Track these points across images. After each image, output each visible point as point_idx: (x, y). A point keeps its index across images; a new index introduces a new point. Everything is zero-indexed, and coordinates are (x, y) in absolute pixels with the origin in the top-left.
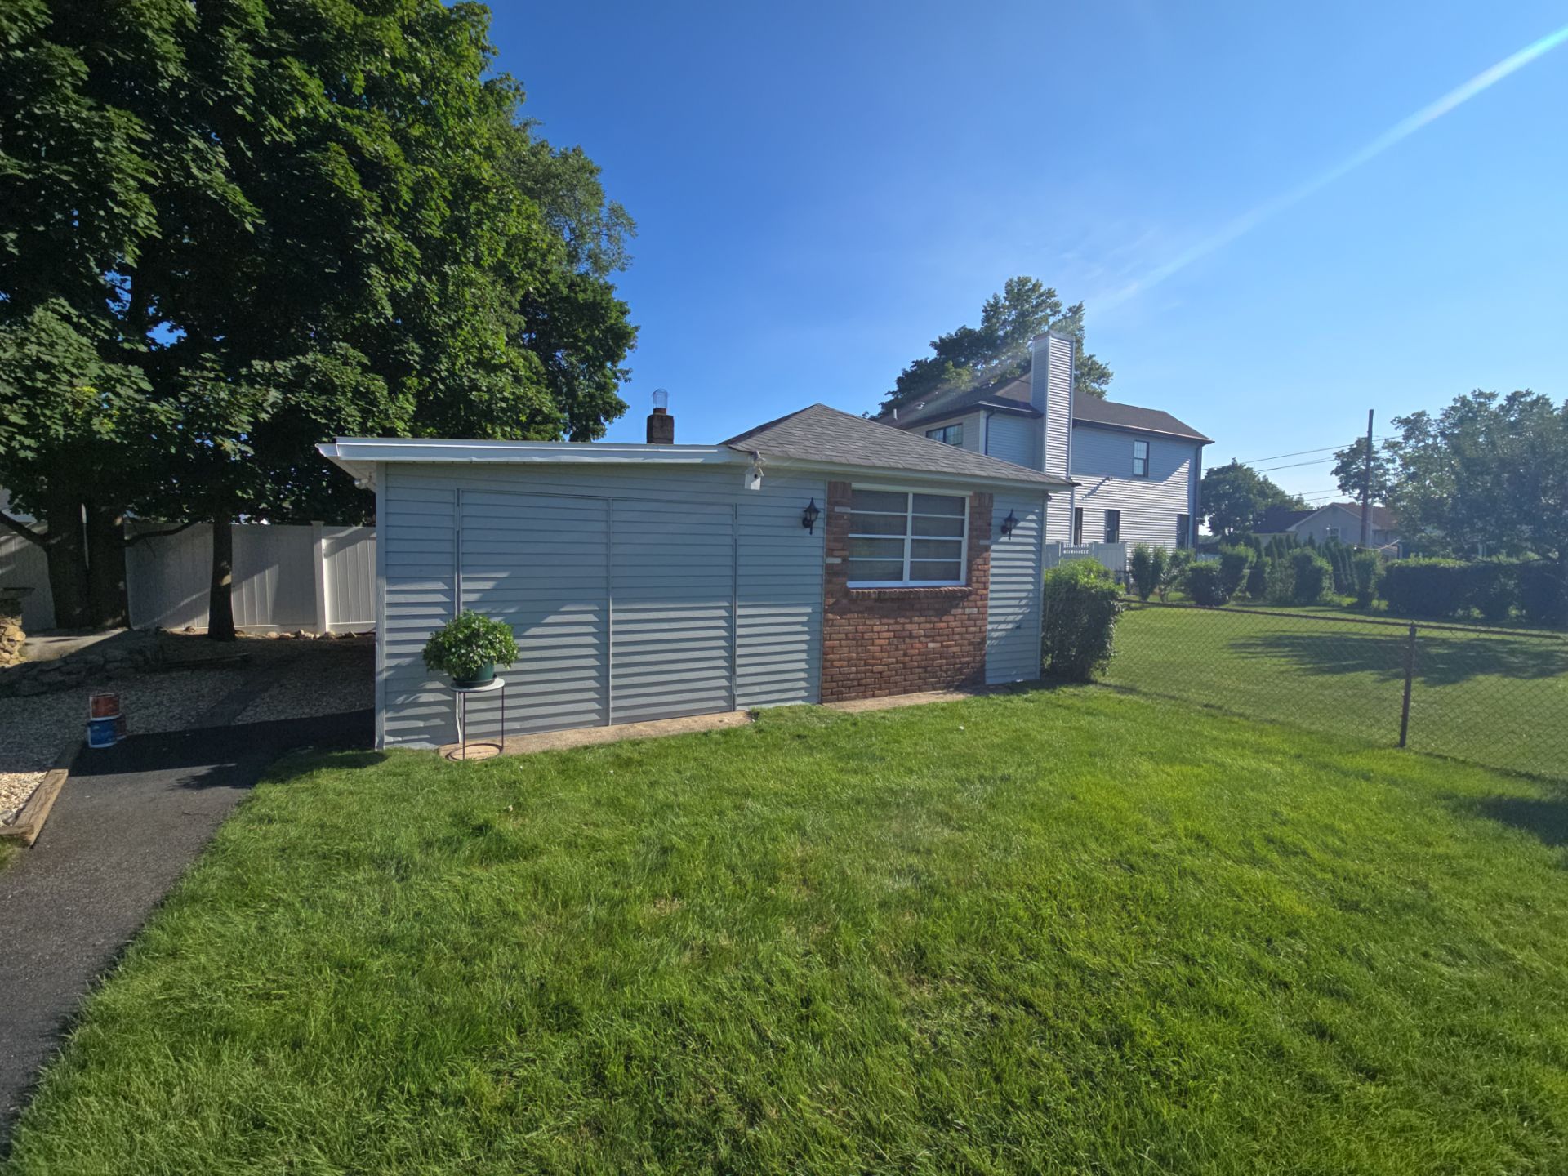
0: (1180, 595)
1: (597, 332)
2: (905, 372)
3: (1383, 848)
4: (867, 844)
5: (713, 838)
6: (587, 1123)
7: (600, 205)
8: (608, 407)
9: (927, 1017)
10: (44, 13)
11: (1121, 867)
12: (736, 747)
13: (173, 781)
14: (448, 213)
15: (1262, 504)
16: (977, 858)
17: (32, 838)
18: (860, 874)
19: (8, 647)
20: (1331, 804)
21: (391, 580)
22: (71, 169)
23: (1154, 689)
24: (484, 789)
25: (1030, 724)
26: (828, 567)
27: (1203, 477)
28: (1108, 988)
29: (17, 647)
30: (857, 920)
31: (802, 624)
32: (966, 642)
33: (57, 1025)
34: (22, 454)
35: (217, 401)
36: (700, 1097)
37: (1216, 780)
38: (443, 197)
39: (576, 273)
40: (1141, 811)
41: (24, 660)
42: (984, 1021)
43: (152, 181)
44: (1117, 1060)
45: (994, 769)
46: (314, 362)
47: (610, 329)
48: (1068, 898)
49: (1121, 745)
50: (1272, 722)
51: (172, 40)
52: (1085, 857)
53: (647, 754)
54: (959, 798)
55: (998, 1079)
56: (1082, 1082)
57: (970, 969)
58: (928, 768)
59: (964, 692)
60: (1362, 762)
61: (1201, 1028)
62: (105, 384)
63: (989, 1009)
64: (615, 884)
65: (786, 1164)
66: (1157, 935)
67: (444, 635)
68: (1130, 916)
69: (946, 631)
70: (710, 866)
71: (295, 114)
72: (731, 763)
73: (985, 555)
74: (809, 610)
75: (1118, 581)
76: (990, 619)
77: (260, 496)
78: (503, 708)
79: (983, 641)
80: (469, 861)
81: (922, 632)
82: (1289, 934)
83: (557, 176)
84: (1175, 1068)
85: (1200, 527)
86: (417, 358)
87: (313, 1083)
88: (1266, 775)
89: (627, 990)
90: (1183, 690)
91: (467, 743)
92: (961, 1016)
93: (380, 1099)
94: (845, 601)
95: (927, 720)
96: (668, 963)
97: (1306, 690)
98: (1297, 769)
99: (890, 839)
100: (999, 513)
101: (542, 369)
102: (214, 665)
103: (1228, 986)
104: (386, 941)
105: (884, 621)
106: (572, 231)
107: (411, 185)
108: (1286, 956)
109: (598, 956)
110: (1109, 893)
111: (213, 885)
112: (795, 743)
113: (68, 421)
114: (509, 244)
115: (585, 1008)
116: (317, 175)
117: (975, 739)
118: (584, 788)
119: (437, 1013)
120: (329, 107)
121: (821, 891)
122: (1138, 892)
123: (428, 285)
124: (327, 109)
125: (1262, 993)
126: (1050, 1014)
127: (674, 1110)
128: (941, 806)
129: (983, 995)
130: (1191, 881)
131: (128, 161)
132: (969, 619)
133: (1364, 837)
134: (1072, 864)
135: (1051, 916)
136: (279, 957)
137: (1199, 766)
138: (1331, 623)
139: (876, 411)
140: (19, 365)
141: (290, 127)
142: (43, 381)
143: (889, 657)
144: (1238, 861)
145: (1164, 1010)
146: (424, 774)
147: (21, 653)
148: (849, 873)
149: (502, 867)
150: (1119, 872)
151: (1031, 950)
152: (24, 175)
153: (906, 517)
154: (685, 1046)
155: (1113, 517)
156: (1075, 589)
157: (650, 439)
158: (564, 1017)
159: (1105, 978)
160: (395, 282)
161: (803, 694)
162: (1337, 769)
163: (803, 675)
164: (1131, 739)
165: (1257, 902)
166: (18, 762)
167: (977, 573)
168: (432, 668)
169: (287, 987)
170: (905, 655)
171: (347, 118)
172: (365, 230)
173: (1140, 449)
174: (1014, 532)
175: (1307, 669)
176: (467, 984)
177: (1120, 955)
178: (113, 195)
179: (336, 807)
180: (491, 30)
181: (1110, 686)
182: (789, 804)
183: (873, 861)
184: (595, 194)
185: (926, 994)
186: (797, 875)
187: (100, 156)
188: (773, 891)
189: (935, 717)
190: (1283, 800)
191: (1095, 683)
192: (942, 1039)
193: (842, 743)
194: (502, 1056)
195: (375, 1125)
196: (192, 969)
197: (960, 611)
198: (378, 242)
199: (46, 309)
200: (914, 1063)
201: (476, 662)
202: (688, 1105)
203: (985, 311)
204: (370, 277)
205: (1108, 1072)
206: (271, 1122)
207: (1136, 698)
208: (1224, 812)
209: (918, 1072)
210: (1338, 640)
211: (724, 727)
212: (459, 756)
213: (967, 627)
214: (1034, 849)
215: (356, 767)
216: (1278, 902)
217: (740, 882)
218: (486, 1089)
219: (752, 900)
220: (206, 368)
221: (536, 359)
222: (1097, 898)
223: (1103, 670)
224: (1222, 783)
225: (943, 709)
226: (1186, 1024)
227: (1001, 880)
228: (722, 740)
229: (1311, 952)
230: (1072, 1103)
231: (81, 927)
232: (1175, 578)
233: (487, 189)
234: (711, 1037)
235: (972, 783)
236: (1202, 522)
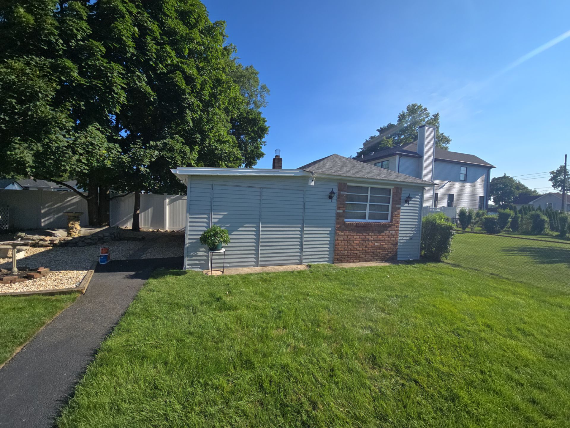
0: (480, 228)
1: (255, 129)
2: (367, 141)
3: (564, 334)
4: (352, 316)
5: (297, 309)
6: (258, 401)
7: (258, 85)
8: (258, 155)
9: (377, 381)
10: (89, 29)
11: (454, 334)
12: (303, 277)
13: (124, 276)
14: (211, 91)
15: (517, 192)
16: (395, 325)
17: (84, 291)
18: (350, 327)
19: (75, 231)
20: (545, 317)
21: (191, 214)
22: (101, 82)
23: (468, 266)
24: (218, 286)
25: (416, 276)
26: (338, 213)
27: (491, 181)
28: (449, 379)
29: (78, 231)
30: (350, 343)
31: (328, 234)
32: (390, 244)
33: (92, 352)
34: (84, 171)
35: (140, 155)
36: (295, 398)
37: (495, 304)
38: (210, 86)
39: (249, 108)
40: (462, 313)
41: (80, 235)
42: (399, 386)
43: (125, 86)
44: (453, 406)
45: (401, 293)
46: (169, 142)
47: (260, 127)
48: (432, 344)
49: (454, 287)
50: (521, 282)
51: (131, 40)
52: (439, 329)
53: (272, 278)
54: (388, 303)
55: (405, 407)
56: (438, 412)
57: (394, 366)
58: (375, 290)
59: (389, 263)
60: (558, 300)
61: (487, 398)
62: (109, 150)
63: (401, 382)
64: (264, 322)
65: (326, 425)
66: (469, 362)
67: (207, 233)
68: (458, 353)
69: (382, 239)
70: (296, 319)
71: (167, 63)
72: (302, 283)
73: (398, 211)
74: (330, 229)
75: (453, 223)
76: (400, 235)
77: (150, 185)
78: (224, 259)
79: (397, 244)
80: (215, 309)
81: (373, 239)
82: (524, 366)
83: (244, 76)
84: (476, 411)
85: (489, 201)
86: (199, 140)
87: (171, 376)
88: (518, 303)
89: (269, 358)
90: (481, 267)
91: (212, 270)
92: (390, 383)
93: (192, 384)
94: (343, 226)
95: (374, 272)
96: (282, 351)
97: (536, 270)
98: (531, 302)
99: (361, 315)
100: (404, 195)
101: (236, 142)
102: (134, 239)
103: (498, 383)
104: (191, 333)
105: (358, 234)
106: (248, 94)
107: (200, 83)
108: (523, 374)
109: (259, 346)
110: (449, 344)
111: (138, 310)
112: (325, 277)
113: (98, 161)
114: (229, 100)
115: (255, 363)
116: (173, 82)
117: (394, 281)
118: (251, 288)
119: (208, 359)
120: (177, 59)
121: (336, 331)
122: (462, 345)
123: (203, 115)
124: (176, 60)
125: (512, 387)
126: (425, 386)
127: (287, 401)
128: (380, 305)
129: (398, 376)
130: (484, 343)
131: (118, 80)
132: (391, 235)
133: (558, 330)
134: (434, 331)
135: (425, 350)
136: (159, 335)
137: (488, 298)
138: (548, 243)
139: (355, 155)
140: (85, 144)
141: (165, 67)
142: (91, 149)
143: (360, 248)
144: (504, 336)
145: (472, 391)
146: (199, 279)
147: (79, 233)
148: (346, 326)
149: (226, 313)
150: (453, 336)
151: (417, 362)
152: (86, 84)
153: (367, 196)
154: (290, 380)
155: (451, 197)
156: (435, 225)
157: (274, 167)
158: (248, 365)
159: (448, 376)
160: (194, 115)
161: (327, 259)
162: (548, 303)
163: (327, 253)
164: (458, 285)
165: (512, 353)
166: (79, 267)
167: (395, 218)
168: (203, 244)
169: (162, 345)
170: (366, 247)
171: (182, 63)
172: (186, 98)
173: (463, 170)
174: (410, 202)
175: (537, 262)
176: (217, 350)
177: (454, 368)
178: (114, 91)
179: (173, 288)
180: (225, 29)
181: (449, 263)
182: (323, 299)
183: (355, 323)
184: (257, 81)
185: (376, 373)
186: (327, 325)
187: (110, 78)
188: (319, 330)
189: (377, 271)
190: (525, 314)
191: (443, 262)
192: (383, 390)
193: (342, 279)
194: (229, 375)
195: (191, 392)
196: (134, 336)
197: (388, 232)
198: (190, 103)
199: (92, 126)
200: (373, 397)
201: (217, 242)
202: (291, 400)
203: (399, 117)
204: (186, 113)
205: (449, 409)
206: (159, 387)
207: (460, 269)
208: (499, 317)
209: (374, 400)
210: (550, 250)
211: (298, 270)
212: (209, 274)
213: (390, 238)
214: (418, 324)
215: (178, 275)
216: (521, 354)
217: (307, 325)
218: (225, 385)
219: (311, 333)
220: (137, 144)
221: (235, 138)
222: (444, 345)
223: (446, 257)
224: (498, 305)
225: (380, 268)
226: (481, 396)
227: (405, 335)
228: (298, 274)
229: (533, 373)
230: (434, 419)
231: (100, 320)
232: (478, 222)
233: (224, 83)
234: (299, 378)
235: (393, 297)
236: (490, 199)
